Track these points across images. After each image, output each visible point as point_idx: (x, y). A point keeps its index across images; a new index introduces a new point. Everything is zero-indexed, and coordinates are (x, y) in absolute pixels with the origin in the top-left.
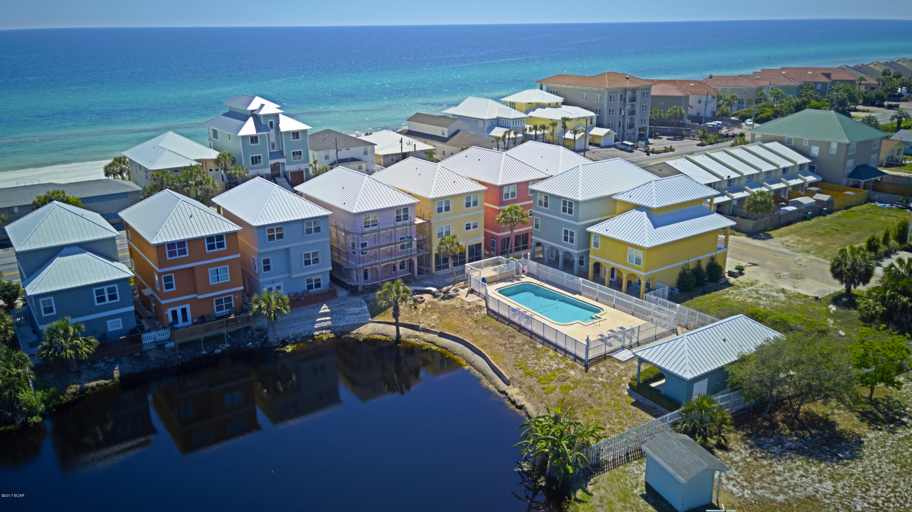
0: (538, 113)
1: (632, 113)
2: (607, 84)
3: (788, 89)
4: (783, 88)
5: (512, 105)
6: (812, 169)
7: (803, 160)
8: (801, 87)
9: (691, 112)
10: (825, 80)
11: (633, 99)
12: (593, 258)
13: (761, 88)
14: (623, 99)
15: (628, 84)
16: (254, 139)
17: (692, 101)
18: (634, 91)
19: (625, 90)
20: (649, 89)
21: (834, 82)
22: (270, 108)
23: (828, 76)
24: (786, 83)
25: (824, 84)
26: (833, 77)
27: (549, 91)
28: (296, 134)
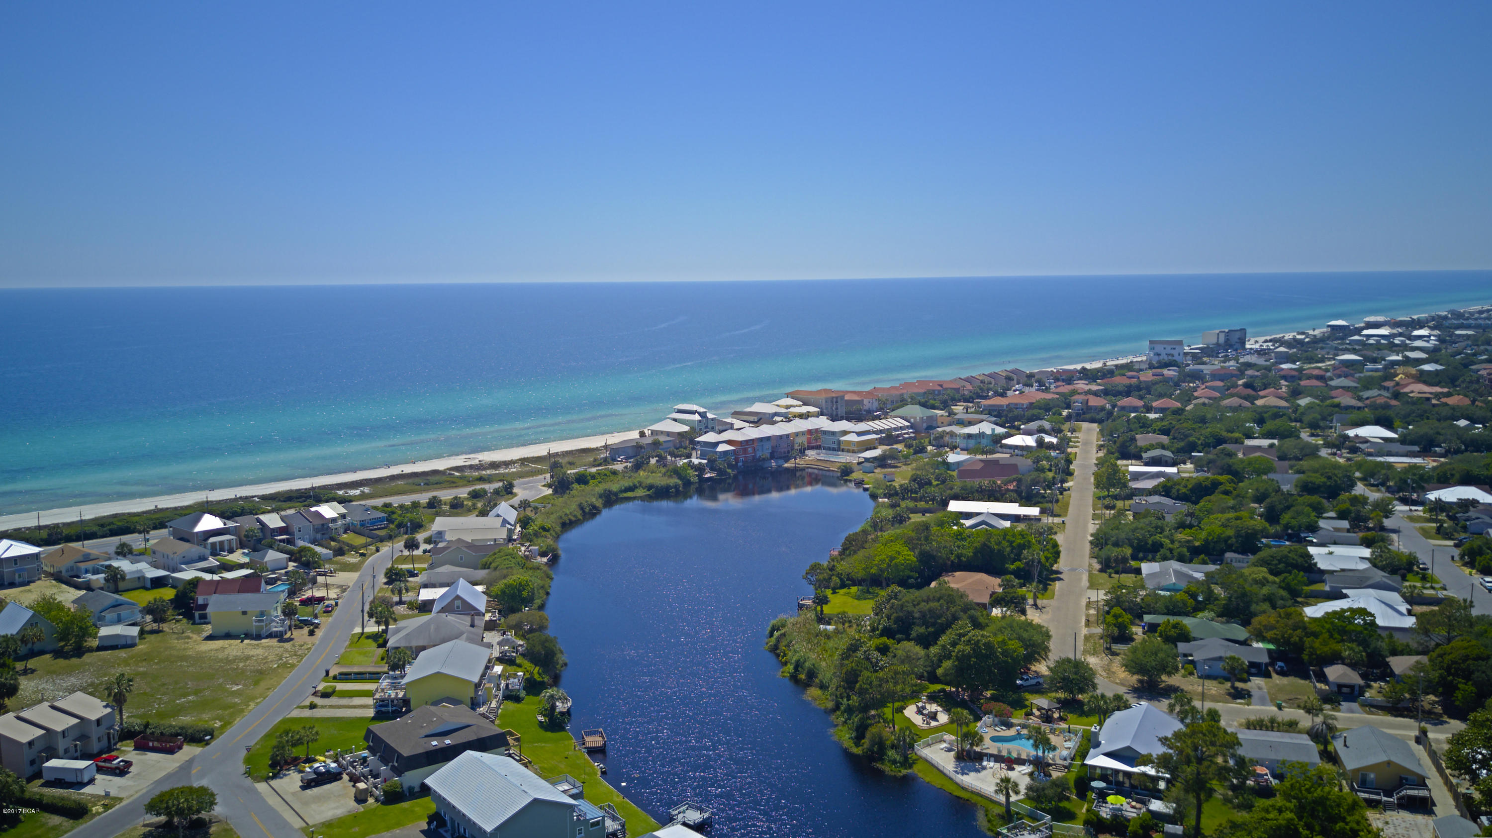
0: (792, 410)
1: (837, 409)
2: (824, 396)
3: (918, 394)
4: (915, 393)
5: (778, 406)
6: (911, 427)
7: (907, 424)
8: (925, 393)
9: (866, 408)
10: (939, 388)
11: (837, 402)
12: (842, 447)
13: (902, 394)
14: (832, 402)
15: (834, 395)
16: (700, 421)
17: (866, 402)
18: (837, 398)
19: (833, 398)
20: (843, 397)
21: (946, 389)
22: (702, 410)
23: (941, 386)
24: (916, 390)
25: (939, 391)
26: (944, 386)
27: (792, 398)
28: (712, 419)
